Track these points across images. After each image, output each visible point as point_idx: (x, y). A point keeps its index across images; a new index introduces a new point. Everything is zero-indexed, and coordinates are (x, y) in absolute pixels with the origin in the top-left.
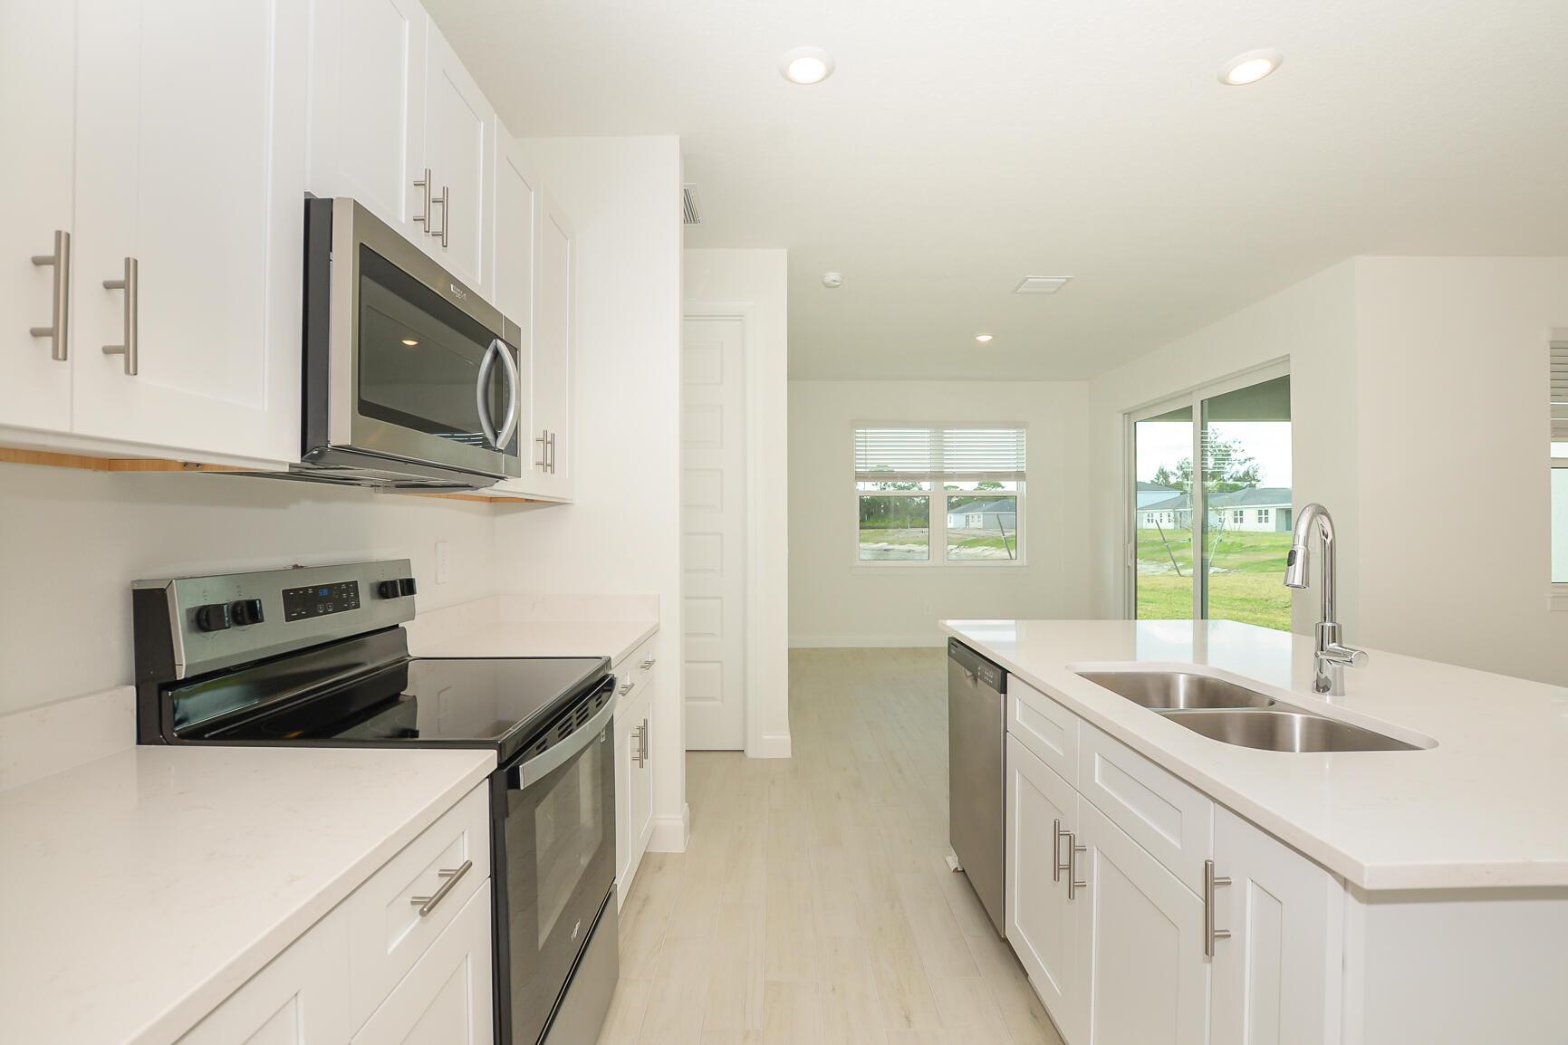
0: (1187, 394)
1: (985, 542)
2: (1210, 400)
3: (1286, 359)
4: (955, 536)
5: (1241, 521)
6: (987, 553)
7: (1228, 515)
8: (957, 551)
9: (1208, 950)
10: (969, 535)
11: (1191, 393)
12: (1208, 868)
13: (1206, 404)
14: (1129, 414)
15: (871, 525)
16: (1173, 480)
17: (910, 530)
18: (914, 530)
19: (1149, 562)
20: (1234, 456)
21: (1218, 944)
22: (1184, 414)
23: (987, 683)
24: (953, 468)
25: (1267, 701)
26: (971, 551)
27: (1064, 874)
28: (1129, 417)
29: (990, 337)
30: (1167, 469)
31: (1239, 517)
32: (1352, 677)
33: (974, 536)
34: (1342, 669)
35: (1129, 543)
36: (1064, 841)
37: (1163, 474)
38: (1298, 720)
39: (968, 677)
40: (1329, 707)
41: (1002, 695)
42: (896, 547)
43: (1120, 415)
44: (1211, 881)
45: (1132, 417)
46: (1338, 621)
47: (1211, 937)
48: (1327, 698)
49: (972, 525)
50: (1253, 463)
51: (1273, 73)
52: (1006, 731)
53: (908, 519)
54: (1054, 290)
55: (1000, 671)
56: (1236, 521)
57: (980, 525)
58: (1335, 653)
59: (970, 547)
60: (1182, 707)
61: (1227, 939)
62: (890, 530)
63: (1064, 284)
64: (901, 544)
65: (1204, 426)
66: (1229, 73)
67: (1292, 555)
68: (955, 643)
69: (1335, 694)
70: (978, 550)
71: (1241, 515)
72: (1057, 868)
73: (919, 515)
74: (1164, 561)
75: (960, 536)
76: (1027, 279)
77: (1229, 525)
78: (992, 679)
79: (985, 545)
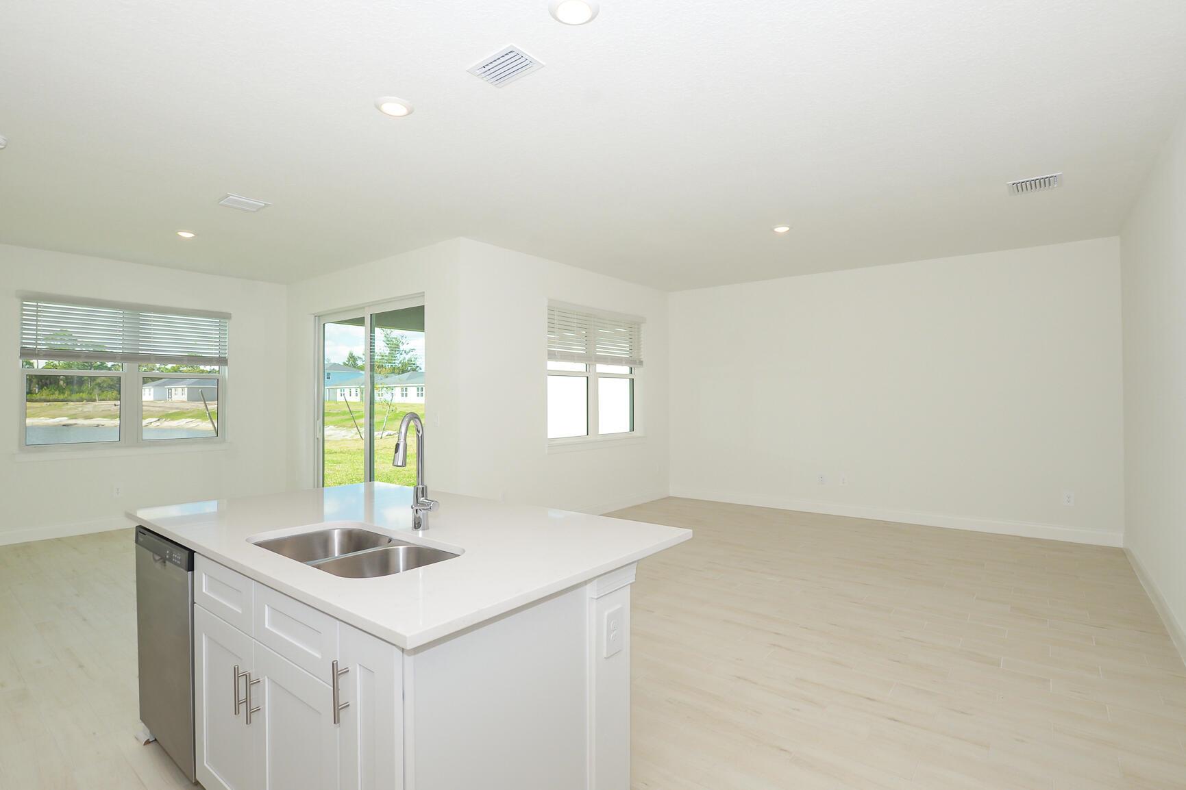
0: (361, 308)
1: (190, 414)
2: (378, 315)
3: (422, 295)
4: (157, 409)
5: (406, 396)
6: (191, 425)
7: (398, 391)
8: (158, 423)
9: (336, 720)
10: (172, 408)
11: (364, 308)
12: (334, 665)
13: (374, 317)
14: (319, 316)
15: (43, 397)
16: (359, 363)
17: (97, 403)
18: (103, 403)
19: (340, 428)
20: (402, 347)
21: (342, 713)
22: (359, 321)
23: (176, 564)
24: (150, 350)
25: (387, 540)
26: (174, 423)
27: (243, 707)
28: (319, 320)
29: (193, 235)
30: (355, 354)
31: (404, 392)
32: (432, 518)
33: (177, 408)
34: (427, 513)
35: (318, 419)
36: (242, 681)
37: (352, 358)
38: (401, 549)
39: (155, 561)
40: (421, 538)
41: (190, 573)
42: (80, 422)
43: (313, 318)
44: (337, 673)
45: (321, 319)
46: (426, 483)
47: (338, 709)
48: (420, 533)
49: (175, 398)
50: (414, 353)
51: (409, 116)
52: (193, 603)
53: (97, 391)
54: (255, 210)
55: (187, 552)
56: (402, 395)
57: (185, 398)
58: (423, 505)
59: (172, 420)
60: (336, 554)
61: (347, 708)
62: (72, 403)
63: (264, 207)
64: (86, 418)
65: (372, 331)
66: (381, 105)
67: (397, 445)
68: (143, 532)
69: (424, 530)
70: (182, 422)
71: (406, 391)
72: (237, 703)
73: (111, 387)
74: (351, 427)
75: (160, 409)
76: (228, 196)
77: (398, 399)
78: (180, 560)
79: (189, 417)
